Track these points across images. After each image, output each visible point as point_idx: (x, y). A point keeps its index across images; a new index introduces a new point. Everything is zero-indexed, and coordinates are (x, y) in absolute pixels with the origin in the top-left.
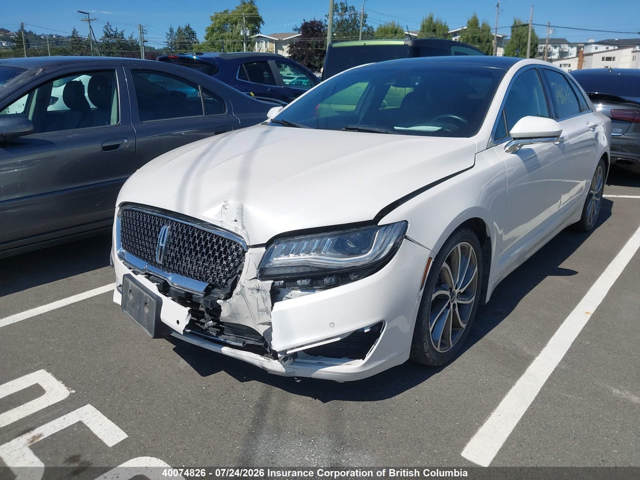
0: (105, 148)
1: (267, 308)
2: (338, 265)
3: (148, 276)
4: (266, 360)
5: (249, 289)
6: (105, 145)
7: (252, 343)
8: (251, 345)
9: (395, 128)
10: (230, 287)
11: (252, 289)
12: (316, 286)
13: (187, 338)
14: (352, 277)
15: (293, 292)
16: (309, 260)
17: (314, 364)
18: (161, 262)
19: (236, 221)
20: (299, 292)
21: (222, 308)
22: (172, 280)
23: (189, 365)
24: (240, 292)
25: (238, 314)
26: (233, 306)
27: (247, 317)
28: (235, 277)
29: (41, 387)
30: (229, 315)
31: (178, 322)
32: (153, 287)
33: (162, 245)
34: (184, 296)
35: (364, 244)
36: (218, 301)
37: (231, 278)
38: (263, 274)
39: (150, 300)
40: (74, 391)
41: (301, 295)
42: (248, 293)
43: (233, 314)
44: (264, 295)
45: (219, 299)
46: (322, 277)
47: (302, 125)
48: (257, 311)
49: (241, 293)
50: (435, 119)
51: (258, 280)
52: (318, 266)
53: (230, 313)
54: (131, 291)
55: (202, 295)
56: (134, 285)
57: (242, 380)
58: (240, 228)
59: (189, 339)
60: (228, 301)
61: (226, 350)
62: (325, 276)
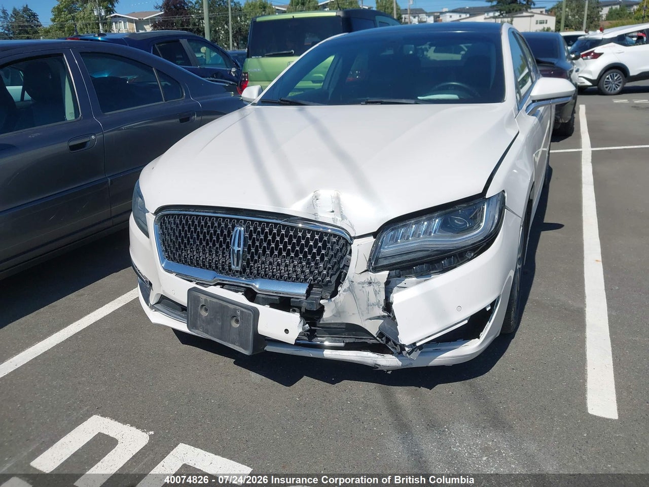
0: (73, 148)
1: (379, 301)
2: (455, 245)
3: (223, 285)
4: (380, 356)
5: (359, 283)
6: (72, 143)
7: (352, 341)
8: (351, 343)
9: (419, 98)
10: (334, 285)
11: (363, 283)
12: (433, 270)
13: (275, 348)
14: (468, 256)
15: (408, 280)
16: (422, 243)
17: (431, 352)
18: (239, 268)
19: (333, 212)
20: (414, 279)
21: (325, 309)
22: (260, 286)
23: (264, 377)
24: (349, 288)
25: (343, 312)
26: (339, 304)
27: (353, 314)
28: (338, 273)
29: (108, 436)
30: (334, 315)
31: (287, 331)
32: (240, 298)
33: (240, 249)
34: (278, 302)
35: (474, 220)
36: (322, 302)
37: (334, 274)
38: (374, 265)
39: (242, 312)
40: (152, 433)
41: (418, 283)
42: (358, 288)
43: (339, 313)
44: (377, 288)
45: (322, 298)
46: (438, 261)
47: (312, 103)
48: (366, 306)
49: (351, 290)
50: (437, 87)
51: (370, 273)
52: (436, 249)
53: (334, 312)
54: (203, 306)
55: (305, 298)
56: (209, 299)
57: (333, 383)
58: (339, 218)
59: (278, 348)
60: (333, 299)
61: (328, 354)
62: (443, 259)
